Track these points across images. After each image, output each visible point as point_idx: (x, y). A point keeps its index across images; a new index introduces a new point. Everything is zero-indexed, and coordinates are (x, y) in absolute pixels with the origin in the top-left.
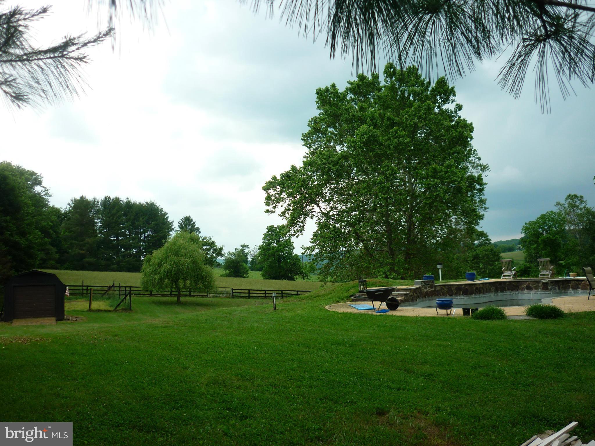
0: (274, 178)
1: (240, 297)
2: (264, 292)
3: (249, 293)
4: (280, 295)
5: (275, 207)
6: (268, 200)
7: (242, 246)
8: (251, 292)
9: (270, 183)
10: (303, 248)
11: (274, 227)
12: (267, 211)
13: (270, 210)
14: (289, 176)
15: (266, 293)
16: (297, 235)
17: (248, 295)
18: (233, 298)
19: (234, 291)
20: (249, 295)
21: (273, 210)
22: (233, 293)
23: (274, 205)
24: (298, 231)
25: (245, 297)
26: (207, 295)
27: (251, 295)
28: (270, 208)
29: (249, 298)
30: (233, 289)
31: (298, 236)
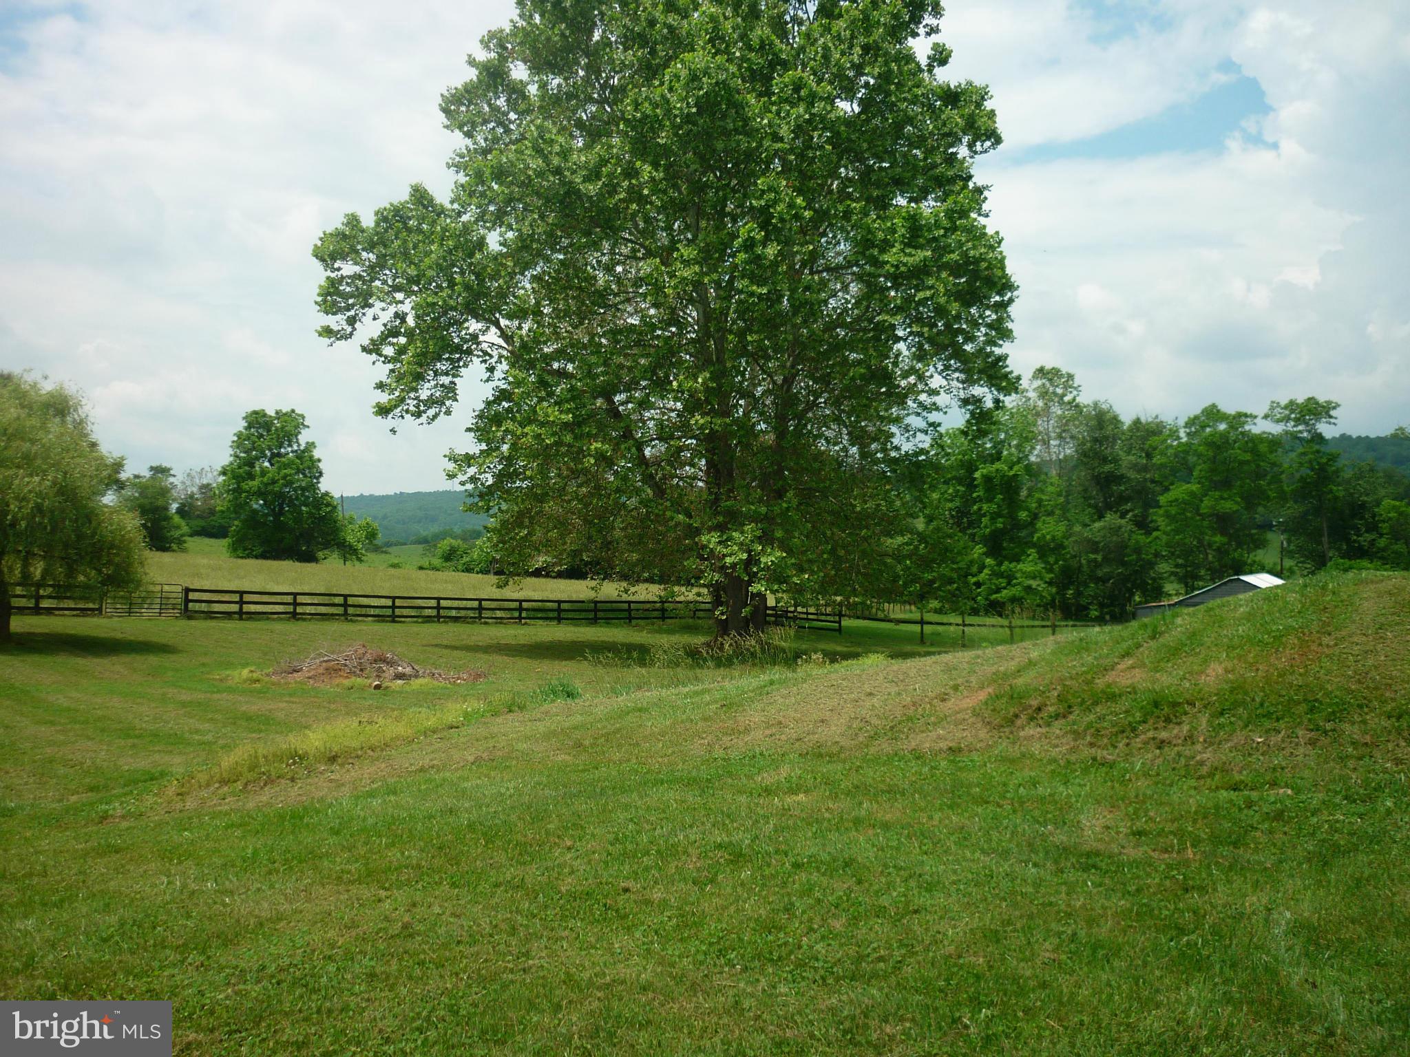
0: (353, 221)
1: (210, 615)
2: (289, 599)
3: (241, 603)
4: (340, 610)
5: (352, 321)
6: (329, 294)
7: (152, 468)
8: (247, 598)
9: (340, 236)
10: (453, 458)
11: (265, 415)
12: (327, 332)
13: (335, 328)
14: (404, 220)
15: (295, 604)
16: (431, 412)
17: (235, 608)
18: (190, 618)
19: (192, 596)
20: (241, 608)
21: (349, 329)
22: (187, 601)
23: (352, 313)
24: (431, 402)
25: (228, 615)
26: (100, 610)
27: (246, 608)
28: (336, 322)
29: (241, 619)
30: (187, 590)
31: (435, 416)
